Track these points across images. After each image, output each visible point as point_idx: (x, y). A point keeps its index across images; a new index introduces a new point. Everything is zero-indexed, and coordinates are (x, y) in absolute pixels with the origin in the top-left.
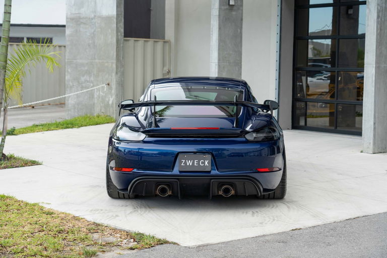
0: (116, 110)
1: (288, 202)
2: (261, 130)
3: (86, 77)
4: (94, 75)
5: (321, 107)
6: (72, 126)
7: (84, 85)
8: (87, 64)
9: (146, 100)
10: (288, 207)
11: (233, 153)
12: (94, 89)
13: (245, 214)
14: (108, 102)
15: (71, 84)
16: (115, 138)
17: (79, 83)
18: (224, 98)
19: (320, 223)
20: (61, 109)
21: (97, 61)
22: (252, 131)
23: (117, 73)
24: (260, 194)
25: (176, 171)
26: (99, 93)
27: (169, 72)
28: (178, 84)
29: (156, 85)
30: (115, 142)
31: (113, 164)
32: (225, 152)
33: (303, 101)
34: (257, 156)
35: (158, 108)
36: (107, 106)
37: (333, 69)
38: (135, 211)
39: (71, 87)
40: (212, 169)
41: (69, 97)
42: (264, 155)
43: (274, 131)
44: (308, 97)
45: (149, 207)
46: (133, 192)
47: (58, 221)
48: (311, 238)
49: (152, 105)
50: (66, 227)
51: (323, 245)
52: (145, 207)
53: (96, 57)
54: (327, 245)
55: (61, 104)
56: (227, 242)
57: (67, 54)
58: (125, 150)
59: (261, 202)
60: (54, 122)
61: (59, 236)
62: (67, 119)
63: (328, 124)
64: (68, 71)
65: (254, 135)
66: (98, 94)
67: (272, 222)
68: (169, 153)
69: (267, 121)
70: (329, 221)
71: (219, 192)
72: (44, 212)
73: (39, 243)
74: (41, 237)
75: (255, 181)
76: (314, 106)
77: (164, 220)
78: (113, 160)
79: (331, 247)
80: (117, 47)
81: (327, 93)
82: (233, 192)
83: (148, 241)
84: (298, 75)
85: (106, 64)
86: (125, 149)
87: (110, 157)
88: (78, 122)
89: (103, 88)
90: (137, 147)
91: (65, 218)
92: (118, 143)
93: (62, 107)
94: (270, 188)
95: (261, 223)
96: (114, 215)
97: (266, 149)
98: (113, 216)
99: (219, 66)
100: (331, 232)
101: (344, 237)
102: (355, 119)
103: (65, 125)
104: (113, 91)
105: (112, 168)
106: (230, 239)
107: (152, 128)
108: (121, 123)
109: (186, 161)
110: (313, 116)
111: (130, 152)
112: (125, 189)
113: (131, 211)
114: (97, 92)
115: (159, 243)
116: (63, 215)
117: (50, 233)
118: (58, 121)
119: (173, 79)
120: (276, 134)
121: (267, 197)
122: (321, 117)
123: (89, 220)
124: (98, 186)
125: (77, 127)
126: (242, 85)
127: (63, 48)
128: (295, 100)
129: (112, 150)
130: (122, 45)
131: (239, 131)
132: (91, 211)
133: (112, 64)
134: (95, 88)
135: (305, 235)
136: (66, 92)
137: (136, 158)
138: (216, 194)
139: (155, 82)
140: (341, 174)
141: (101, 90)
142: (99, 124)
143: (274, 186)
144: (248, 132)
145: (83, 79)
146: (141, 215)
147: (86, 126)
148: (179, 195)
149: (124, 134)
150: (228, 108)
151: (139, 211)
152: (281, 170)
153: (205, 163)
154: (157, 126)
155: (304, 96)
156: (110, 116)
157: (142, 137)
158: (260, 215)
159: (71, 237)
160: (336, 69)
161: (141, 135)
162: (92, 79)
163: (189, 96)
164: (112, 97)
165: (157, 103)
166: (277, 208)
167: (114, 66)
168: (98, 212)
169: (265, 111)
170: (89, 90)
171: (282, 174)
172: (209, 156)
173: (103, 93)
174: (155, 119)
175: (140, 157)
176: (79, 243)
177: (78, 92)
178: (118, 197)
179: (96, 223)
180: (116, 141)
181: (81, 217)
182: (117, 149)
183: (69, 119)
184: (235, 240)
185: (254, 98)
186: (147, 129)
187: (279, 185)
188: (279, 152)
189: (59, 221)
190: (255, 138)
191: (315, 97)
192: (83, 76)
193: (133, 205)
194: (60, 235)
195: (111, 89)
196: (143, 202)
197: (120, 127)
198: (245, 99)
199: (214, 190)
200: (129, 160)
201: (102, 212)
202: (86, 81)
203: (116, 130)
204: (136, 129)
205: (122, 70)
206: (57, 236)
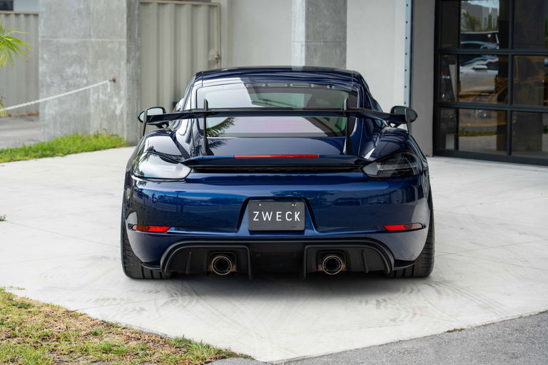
0: (128, 126)
1: (436, 283)
2: (391, 158)
3: (75, 69)
4: (88, 63)
5: (481, 117)
6: (52, 153)
7: (71, 81)
8: (76, 44)
9: (188, 108)
10: (438, 292)
11: (341, 199)
12: (89, 89)
13: (364, 303)
14: (114, 112)
15: (48, 80)
16: (137, 174)
17: (62, 77)
18: (323, 103)
19: (495, 319)
20: (31, 124)
21: (93, 39)
22: (374, 161)
23: (128, 61)
24: (389, 270)
25: (244, 230)
26: (98, 96)
27: (219, 58)
28: (238, 80)
29: (204, 82)
30: (136, 181)
31: (132, 219)
32: (326, 197)
33: (452, 108)
34: (385, 203)
35: (212, 122)
36: (112, 118)
37: (504, 51)
38: (172, 300)
39: (49, 86)
40: (306, 228)
41: (46, 102)
42: (395, 202)
43: (413, 160)
44: (461, 100)
45: (197, 294)
46: (170, 267)
47: (39, 319)
48: (482, 346)
49: (200, 117)
50: (55, 330)
51: (504, 357)
52: (190, 294)
53: (92, 33)
54: (512, 358)
55: (32, 115)
56: (337, 353)
57: (41, 28)
58: (154, 195)
59: (391, 283)
60: (20, 146)
61: (44, 346)
62: (43, 140)
63: (494, 146)
64: (43, 58)
65: (379, 167)
66: (96, 97)
67: (412, 318)
68: (230, 200)
69: (399, 143)
70: (510, 316)
71: (320, 266)
72: (14, 303)
73: (9, 357)
74: (13, 348)
75: (380, 247)
76: (469, 115)
77: (224, 315)
78: (132, 212)
79: (518, 361)
80: (129, 16)
81: (490, 92)
82: (343, 267)
83: (199, 354)
84: (444, 63)
85: (110, 46)
86: (154, 192)
87: (128, 207)
88: (62, 146)
89: (105, 86)
90: (174, 190)
91: (52, 313)
92: (140, 183)
93: (33, 121)
94: (407, 258)
95: (392, 320)
96: (137, 309)
97: (400, 192)
98: (135, 310)
99: (308, 48)
100: (516, 335)
101: (539, 343)
102: (541, 137)
103: (40, 152)
104: (123, 93)
105: (131, 227)
106: (341, 349)
107: (200, 156)
108: (146, 149)
109: (260, 214)
110: (467, 132)
111: (163, 199)
112: (155, 263)
113: (165, 300)
114: (94, 94)
115: (218, 356)
116: (48, 309)
117: (28, 340)
118: (27, 144)
119: (229, 71)
120: (416, 166)
121: (401, 274)
122: (481, 134)
123: (94, 317)
124: (105, 257)
125: (60, 154)
126: (354, 81)
127: (32, 17)
128: (438, 105)
129: (132, 194)
130: (136, 12)
131: (352, 161)
132: (97, 300)
133: (120, 44)
134: (91, 86)
135: (471, 340)
136: (41, 94)
137: (173, 208)
138: (314, 269)
139: (202, 75)
140: (525, 233)
141: (101, 90)
142: (99, 150)
143: (413, 255)
144: (367, 163)
145: (69, 71)
146: (185, 307)
147: (76, 152)
148: (250, 273)
149: (151, 167)
150: (328, 120)
151: (180, 301)
152: (425, 227)
153: (295, 216)
154: (210, 153)
155: (453, 99)
156: (118, 136)
157: (184, 171)
158: (390, 306)
159: (64, 346)
160: (509, 52)
161: (182, 168)
162: (85, 71)
163: (256, 100)
164: (120, 103)
165: (208, 113)
166: (419, 294)
167: (124, 48)
168: (107, 303)
169: (393, 125)
170: (80, 90)
171: (426, 235)
172: (301, 205)
173: (106, 95)
174: (206, 141)
175: (179, 207)
176: (79, 357)
177: (62, 95)
178: (142, 277)
179: (107, 323)
180: (138, 180)
181: (79, 312)
182: (140, 193)
183: (47, 140)
184: (350, 351)
185: (375, 102)
186: (192, 158)
187: (422, 253)
188: (421, 196)
189: (42, 320)
190: (379, 172)
191: (470, 100)
192: (70, 66)
193: (168, 291)
194: (44, 344)
195: (119, 88)
196: (186, 284)
197: (144, 155)
198: (361, 106)
199: (310, 263)
200: (162, 211)
201: (115, 303)
202: (75, 75)
203: (138, 160)
204: (174, 158)
205: (137, 55)
206: (39, 345)
